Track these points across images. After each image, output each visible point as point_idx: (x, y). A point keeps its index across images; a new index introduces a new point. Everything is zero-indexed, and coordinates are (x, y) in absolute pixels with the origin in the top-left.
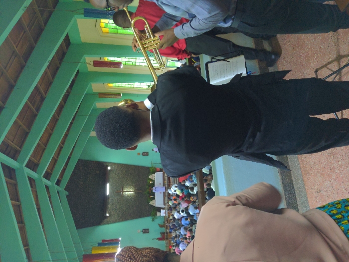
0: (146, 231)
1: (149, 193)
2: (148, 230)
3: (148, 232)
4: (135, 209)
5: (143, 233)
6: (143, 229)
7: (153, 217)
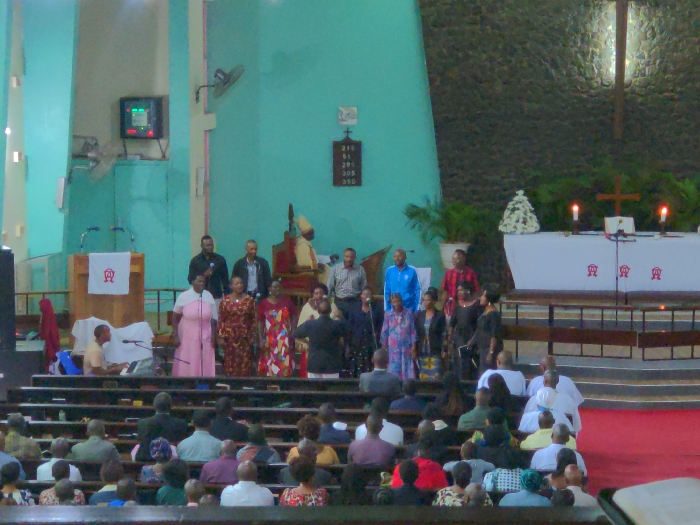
0: (347, 162)
1: (600, 186)
2: (357, 178)
3: (338, 180)
4: (499, 87)
5: (337, 145)
6: (358, 145)
7: (437, 216)
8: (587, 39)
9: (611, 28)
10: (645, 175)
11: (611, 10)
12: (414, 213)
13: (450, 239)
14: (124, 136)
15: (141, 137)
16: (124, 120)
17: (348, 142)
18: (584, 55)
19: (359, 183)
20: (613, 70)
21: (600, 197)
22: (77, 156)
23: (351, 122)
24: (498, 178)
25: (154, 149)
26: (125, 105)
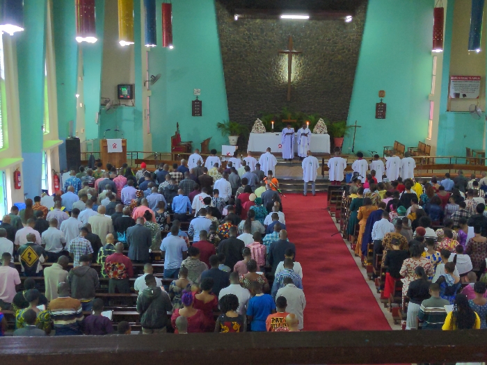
0: (197, 108)
2: (200, 113)
3: (194, 114)
4: (249, 83)
5: (193, 102)
6: (201, 102)
7: (227, 127)
8: (278, 67)
9: (287, 63)
10: (298, 114)
11: (286, 56)
12: (220, 126)
13: (232, 134)
14: (119, 98)
15: (125, 98)
16: (119, 92)
17: (197, 101)
18: (278, 72)
19: (201, 115)
20: (287, 78)
21: (283, 121)
22: (102, 105)
23: (199, 94)
24: (248, 114)
25: (130, 103)
26: (119, 87)
